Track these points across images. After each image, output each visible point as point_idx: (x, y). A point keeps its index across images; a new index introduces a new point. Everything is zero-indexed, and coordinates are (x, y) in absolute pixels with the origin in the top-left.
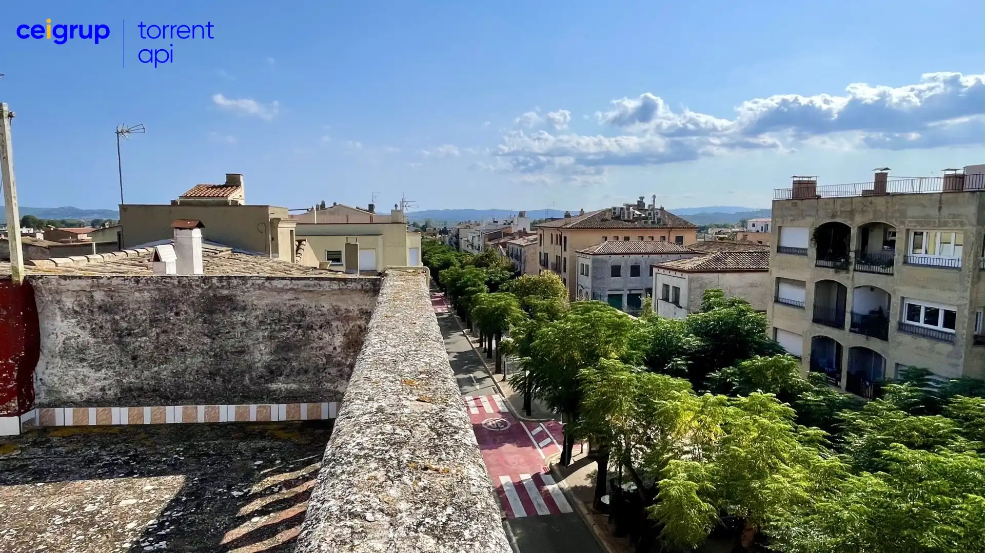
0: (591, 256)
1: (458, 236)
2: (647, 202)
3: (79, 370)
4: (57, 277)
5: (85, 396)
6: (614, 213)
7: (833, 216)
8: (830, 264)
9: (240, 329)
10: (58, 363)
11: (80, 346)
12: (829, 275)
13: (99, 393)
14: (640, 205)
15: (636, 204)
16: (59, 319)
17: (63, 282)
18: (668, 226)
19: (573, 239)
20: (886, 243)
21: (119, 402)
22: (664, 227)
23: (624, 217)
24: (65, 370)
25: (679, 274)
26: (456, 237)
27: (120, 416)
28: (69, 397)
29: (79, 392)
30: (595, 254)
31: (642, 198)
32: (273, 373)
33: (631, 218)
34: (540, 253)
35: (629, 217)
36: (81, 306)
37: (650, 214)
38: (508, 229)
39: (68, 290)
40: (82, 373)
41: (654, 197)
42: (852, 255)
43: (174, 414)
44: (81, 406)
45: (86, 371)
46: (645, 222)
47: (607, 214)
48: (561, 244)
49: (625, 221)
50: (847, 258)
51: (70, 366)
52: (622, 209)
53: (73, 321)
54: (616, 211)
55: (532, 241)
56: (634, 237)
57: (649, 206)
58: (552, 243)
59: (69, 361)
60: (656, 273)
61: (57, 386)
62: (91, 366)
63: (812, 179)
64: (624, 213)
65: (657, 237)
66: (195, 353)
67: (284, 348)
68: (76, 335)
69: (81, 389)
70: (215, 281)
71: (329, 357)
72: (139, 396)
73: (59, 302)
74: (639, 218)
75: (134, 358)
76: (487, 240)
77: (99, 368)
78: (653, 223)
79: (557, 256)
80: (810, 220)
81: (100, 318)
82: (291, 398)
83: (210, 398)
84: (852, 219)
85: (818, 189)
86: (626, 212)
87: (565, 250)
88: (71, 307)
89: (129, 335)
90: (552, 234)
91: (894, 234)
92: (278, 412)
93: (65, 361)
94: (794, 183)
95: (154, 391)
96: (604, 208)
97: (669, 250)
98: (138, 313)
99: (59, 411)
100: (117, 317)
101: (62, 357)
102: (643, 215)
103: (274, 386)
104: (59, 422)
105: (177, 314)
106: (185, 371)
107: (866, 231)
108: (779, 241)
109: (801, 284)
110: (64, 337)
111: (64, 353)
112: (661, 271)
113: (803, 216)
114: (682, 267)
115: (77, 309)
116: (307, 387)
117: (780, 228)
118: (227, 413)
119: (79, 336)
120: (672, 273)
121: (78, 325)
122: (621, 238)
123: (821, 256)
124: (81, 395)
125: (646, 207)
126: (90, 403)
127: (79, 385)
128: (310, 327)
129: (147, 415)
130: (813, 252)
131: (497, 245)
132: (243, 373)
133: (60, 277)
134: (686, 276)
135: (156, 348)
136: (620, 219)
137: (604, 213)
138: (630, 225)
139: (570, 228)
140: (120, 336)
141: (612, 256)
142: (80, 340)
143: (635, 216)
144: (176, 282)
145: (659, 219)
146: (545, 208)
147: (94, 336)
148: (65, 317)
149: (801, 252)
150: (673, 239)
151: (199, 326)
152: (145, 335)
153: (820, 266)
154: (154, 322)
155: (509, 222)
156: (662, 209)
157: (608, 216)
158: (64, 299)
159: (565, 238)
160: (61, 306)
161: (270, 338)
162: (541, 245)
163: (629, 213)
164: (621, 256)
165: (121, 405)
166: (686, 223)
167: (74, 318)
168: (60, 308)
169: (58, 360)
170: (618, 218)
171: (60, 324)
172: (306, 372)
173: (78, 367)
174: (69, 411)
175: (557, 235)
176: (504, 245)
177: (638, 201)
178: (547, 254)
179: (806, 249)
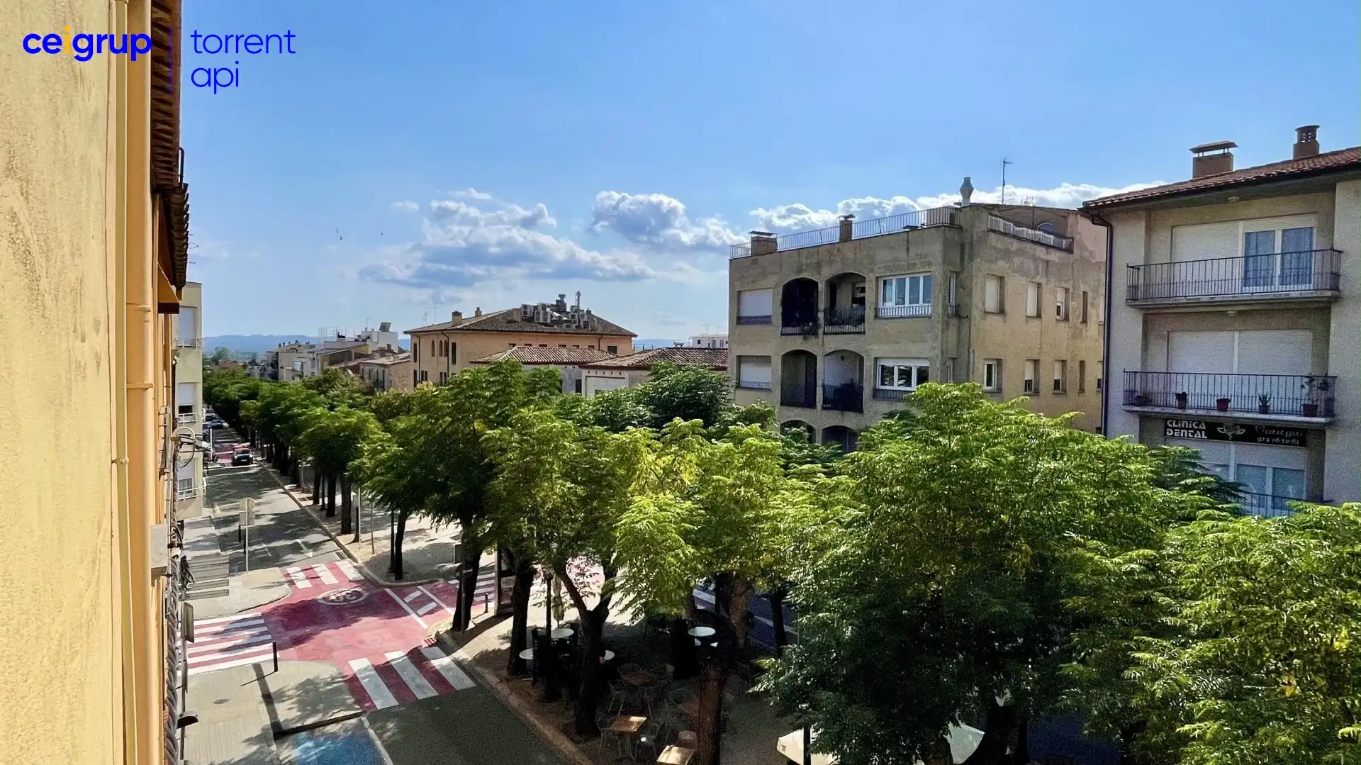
1: (277, 363)
2: (570, 303)
6: (525, 313)
7: (799, 271)
8: (797, 330)
12: (797, 343)
14: (560, 306)
15: (555, 303)
18: (598, 332)
19: (467, 346)
20: (855, 300)
22: (593, 333)
23: (538, 319)
25: (616, 373)
26: (272, 365)
31: (562, 296)
33: (549, 321)
34: (415, 372)
35: (545, 319)
37: (573, 317)
38: (362, 348)
41: (579, 294)
42: (821, 315)
46: (567, 327)
47: (515, 313)
48: (447, 355)
49: (541, 324)
50: (815, 320)
52: (536, 309)
54: (528, 311)
55: (401, 359)
56: (553, 343)
57: (573, 307)
58: (433, 355)
60: (586, 377)
63: (773, 235)
64: (538, 313)
65: (584, 344)
74: (558, 322)
76: (326, 363)
78: (577, 327)
79: (441, 373)
80: (772, 280)
84: (819, 273)
86: (542, 312)
87: (454, 362)
90: (433, 342)
91: (863, 290)
94: (754, 241)
96: (510, 308)
102: (565, 318)
107: (834, 284)
108: (739, 310)
109: (765, 360)
112: (593, 372)
113: (764, 275)
114: (619, 364)
117: (739, 293)
120: (607, 373)
122: (535, 345)
123: (786, 323)
125: (568, 309)
130: (777, 320)
131: (344, 369)
134: (625, 374)
136: (533, 322)
137: (510, 313)
138: (547, 329)
139: (461, 329)
143: (554, 318)
145: (586, 324)
149: (765, 320)
150: (604, 347)
153: (788, 335)
155: (364, 337)
156: (589, 312)
157: (517, 317)
159: (454, 345)
162: (415, 361)
163: (546, 313)
164: (537, 365)
166: (620, 329)
170: (530, 320)
175: (441, 342)
176: (355, 369)
177: (557, 301)
178: (426, 372)
179: (770, 316)
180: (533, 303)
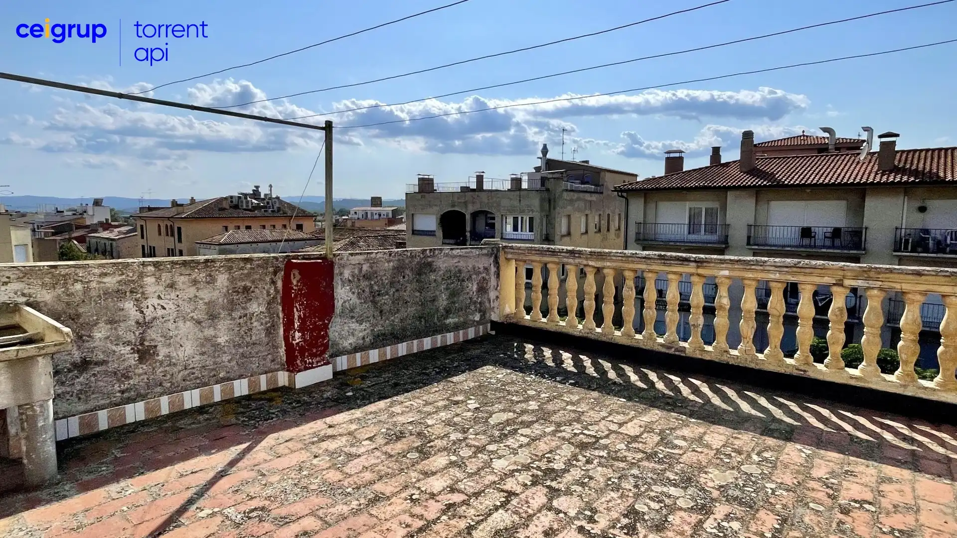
0: (217, 247)
2: (264, 191)
3: (351, 325)
5: (354, 345)
6: (232, 202)
7: (453, 206)
8: (453, 242)
9: (434, 284)
10: (338, 321)
11: (351, 307)
13: (361, 342)
14: (256, 194)
15: (253, 193)
16: (340, 287)
17: (351, 258)
18: (288, 215)
19: (188, 230)
20: (487, 224)
21: (373, 346)
22: (284, 216)
23: (242, 206)
24: (342, 326)
27: (374, 356)
28: (344, 348)
29: (350, 342)
30: (221, 244)
31: (257, 187)
32: (448, 312)
33: (250, 207)
34: (143, 247)
35: (247, 206)
36: (353, 276)
37: (268, 203)
38: (80, 221)
39: (350, 264)
40: (352, 328)
41: (271, 186)
42: (468, 234)
43: (402, 349)
44: (351, 353)
45: (354, 326)
46: (265, 211)
47: (224, 202)
48: (173, 235)
49: (245, 210)
50: (465, 236)
51: (346, 323)
52: (239, 198)
53: (348, 288)
54: (234, 200)
55: (124, 234)
56: (255, 225)
57: (266, 195)
58: (160, 234)
61: (337, 340)
62: (357, 322)
63: (430, 177)
64: (242, 202)
65: (279, 225)
66: (412, 303)
67: (453, 294)
68: (349, 299)
69: (351, 340)
70: (428, 252)
71: (471, 298)
72: (383, 340)
73: (341, 274)
74: (257, 207)
75: (381, 312)
77: (360, 322)
78: (272, 211)
79: (168, 249)
80: (436, 209)
81: (364, 284)
82: (456, 328)
83: (419, 335)
84: (466, 207)
85: (435, 185)
86: (244, 201)
87: (180, 240)
88: (347, 278)
89: (379, 295)
90: (159, 226)
91: (494, 218)
92: (450, 338)
93: (343, 319)
94: (419, 180)
95: (392, 334)
96: (219, 196)
97: (295, 237)
98: (384, 278)
99: (339, 359)
100: (373, 283)
101: (341, 317)
102: (262, 205)
103: (448, 321)
104: (339, 368)
105: (404, 277)
106: (407, 317)
107: (475, 215)
108: (413, 226)
110: (343, 301)
111: (342, 314)
113: (430, 205)
115: (350, 278)
116: (462, 319)
117: (413, 215)
118: (427, 343)
119: (351, 299)
121: (350, 291)
122: (243, 228)
123: (445, 236)
124: (351, 344)
125: (262, 196)
126: (356, 349)
127: (350, 337)
128: (463, 281)
129: (389, 352)
130: (440, 234)
131: (70, 240)
132: (433, 316)
133: (349, 254)
135: (393, 303)
136: (238, 208)
137: (220, 201)
138: (249, 214)
139: (185, 218)
140: (374, 297)
141: (239, 245)
142: (351, 302)
143: (254, 205)
144: (409, 254)
145: (279, 209)
146: (138, 197)
147: (359, 298)
148: (344, 285)
149: (430, 233)
150: (293, 225)
151: (415, 285)
152: (387, 294)
153: (446, 244)
154: (392, 284)
155: (80, 211)
156: (278, 198)
157: (225, 205)
158: (344, 272)
159: (179, 229)
160: (342, 277)
161: (447, 289)
162: (142, 237)
163: (247, 202)
164: (249, 245)
165: (374, 348)
166: (304, 211)
167: (348, 286)
168: (341, 279)
169: (339, 319)
170: (236, 207)
171: (342, 291)
172: (462, 310)
173: (350, 323)
174: (345, 358)
175: (167, 226)
176: (80, 240)
177: (254, 190)
178: (154, 248)
179: (434, 231)
180: (235, 194)
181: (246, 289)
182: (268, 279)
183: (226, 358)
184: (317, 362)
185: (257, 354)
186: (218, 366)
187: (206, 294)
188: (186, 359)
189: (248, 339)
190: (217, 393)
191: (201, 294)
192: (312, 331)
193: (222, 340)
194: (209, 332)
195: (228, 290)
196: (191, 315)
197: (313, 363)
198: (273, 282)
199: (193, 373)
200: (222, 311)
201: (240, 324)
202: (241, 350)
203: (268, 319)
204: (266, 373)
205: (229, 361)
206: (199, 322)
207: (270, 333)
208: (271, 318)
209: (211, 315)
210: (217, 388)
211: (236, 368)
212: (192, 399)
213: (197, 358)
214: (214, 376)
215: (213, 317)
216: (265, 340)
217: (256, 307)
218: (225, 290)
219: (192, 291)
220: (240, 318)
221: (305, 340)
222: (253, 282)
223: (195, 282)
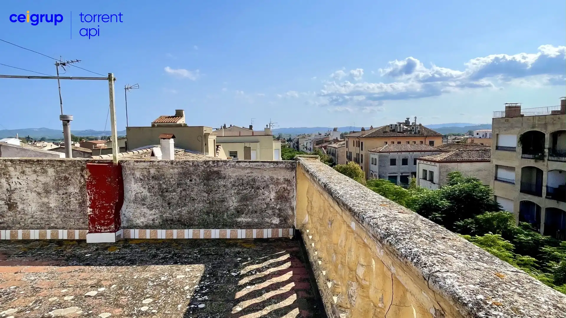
0: (378, 153)
1: (298, 142)
2: (411, 121)
3: (142, 209)
4: (133, 161)
5: (145, 223)
6: (391, 128)
7: (533, 127)
8: (531, 156)
9: (222, 189)
10: (132, 206)
11: (143, 197)
12: (531, 163)
13: (151, 222)
14: (407, 123)
15: (405, 122)
16: (133, 183)
17: (136, 164)
18: (425, 135)
19: (367, 143)
21: (162, 226)
22: (422, 136)
23: (397, 130)
24: (135, 209)
25: (433, 164)
26: (297, 143)
27: (162, 234)
28: (137, 224)
29: (142, 221)
30: (380, 152)
31: (408, 119)
32: (239, 212)
33: (402, 131)
34: (347, 152)
35: (400, 130)
36: (144, 176)
37: (413, 128)
38: (327, 138)
39: (138, 168)
40: (143, 211)
41: (416, 118)
42: (546, 151)
43: (188, 234)
44: (142, 229)
45: (145, 210)
46: (410, 133)
47: (387, 128)
48: (359, 146)
49: (398, 132)
50: (543, 152)
51: (138, 207)
52: (396, 125)
53: (140, 184)
54: (393, 127)
55: (341, 145)
56: (403, 141)
57: (413, 123)
58: (354, 146)
59: (138, 205)
60: (419, 163)
61: (131, 217)
62: (148, 208)
63: (518, 105)
64: (397, 128)
65: (418, 141)
66: (199, 201)
67: (245, 199)
68: (141, 192)
69: (142, 219)
71: (268, 204)
72: (171, 224)
73: (133, 174)
74: (406, 131)
75: (169, 204)
76: (315, 144)
77: (151, 209)
78: (415, 133)
79: (357, 153)
80: (517, 130)
81: (152, 183)
82: (249, 226)
83: (206, 225)
84: (546, 129)
85: (522, 111)
86: (399, 127)
87: (362, 150)
88: (139, 177)
89: (167, 191)
90: (354, 141)
92: (241, 234)
93: (135, 205)
94: (506, 107)
95: (179, 221)
96: (385, 125)
97: (426, 150)
98: (171, 180)
99: (132, 231)
100: (161, 182)
101: (134, 203)
102: (409, 129)
103: (239, 220)
104: (132, 237)
105: (191, 181)
106: (194, 211)
107: (555, 136)
108: (497, 143)
109: (512, 169)
110: (135, 192)
111: (135, 201)
112: (422, 162)
113: (512, 127)
114: (435, 159)
115: (141, 178)
116: (256, 220)
117: (497, 135)
118: (215, 234)
119: (142, 192)
120: (429, 163)
121: (142, 186)
122: (396, 143)
123: (524, 152)
124: (143, 223)
125: (411, 124)
126: (147, 227)
127: (142, 217)
128: (258, 188)
129: (175, 234)
130: (519, 149)
131: (321, 147)
132: (223, 212)
133: (135, 161)
134: (438, 164)
135: (180, 198)
136: (395, 132)
137: (385, 127)
138: (401, 134)
139: (365, 137)
140: (162, 192)
141: (391, 153)
142: (143, 194)
143: (404, 129)
144: (191, 164)
145: (419, 132)
146: (349, 126)
147: (150, 192)
148: (136, 182)
149: (512, 149)
150: (428, 142)
151: (201, 187)
152: (175, 192)
153: (525, 158)
154: (179, 185)
155: (328, 134)
156: (420, 125)
157: (388, 130)
158: (136, 173)
159: (362, 143)
160: (134, 176)
161: (238, 194)
162: (347, 147)
163: (400, 128)
164: (396, 153)
165: (162, 229)
166: (436, 133)
167: (140, 182)
168: (134, 177)
169: (132, 204)
170: (393, 131)
171: (134, 186)
172: (256, 212)
173: (141, 208)
174: (137, 231)
175: (357, 141)
176: (325, 148)
177: (406, 121)
178: (351, 152)
179: (515, 148)
180: (395, 123)
181: (66, 179)
182: (79, 173)
183: (55, 216)
184: (105, 229)
185: (73, 216)
186: (49, 220)
187: (43, 179)
188: (33, 212)
189: (68, 207)
190: (49, 235)
191: (39, 178)
192: (100, 209)
193: (52, 205)
194: (45, 200)
195: (55, 178)
196: (35, 189)
197: (101, 230)
198: (82, 176)
199: (36, 221)
200: (52, 189)
201: (63, 198)
202: (64, 213)
203: (80, 197)
204: (79, 229)
205: (57, 218)
206: (39, 194)
207: (81, 206)
208: (82, 197)
209: (46, 191)
210: (49, 232)
211: (60, 222)
212: (34, 234)
213: (39, 213)
214: (48, 224)
215: (47, 192)
216: (79, 209)
217: (73, 189)
218: (53, 177)
219: (34, 177)
220: (63, 194)
221: (95, 214)
222: (70, 174)
223: (35, 172)
